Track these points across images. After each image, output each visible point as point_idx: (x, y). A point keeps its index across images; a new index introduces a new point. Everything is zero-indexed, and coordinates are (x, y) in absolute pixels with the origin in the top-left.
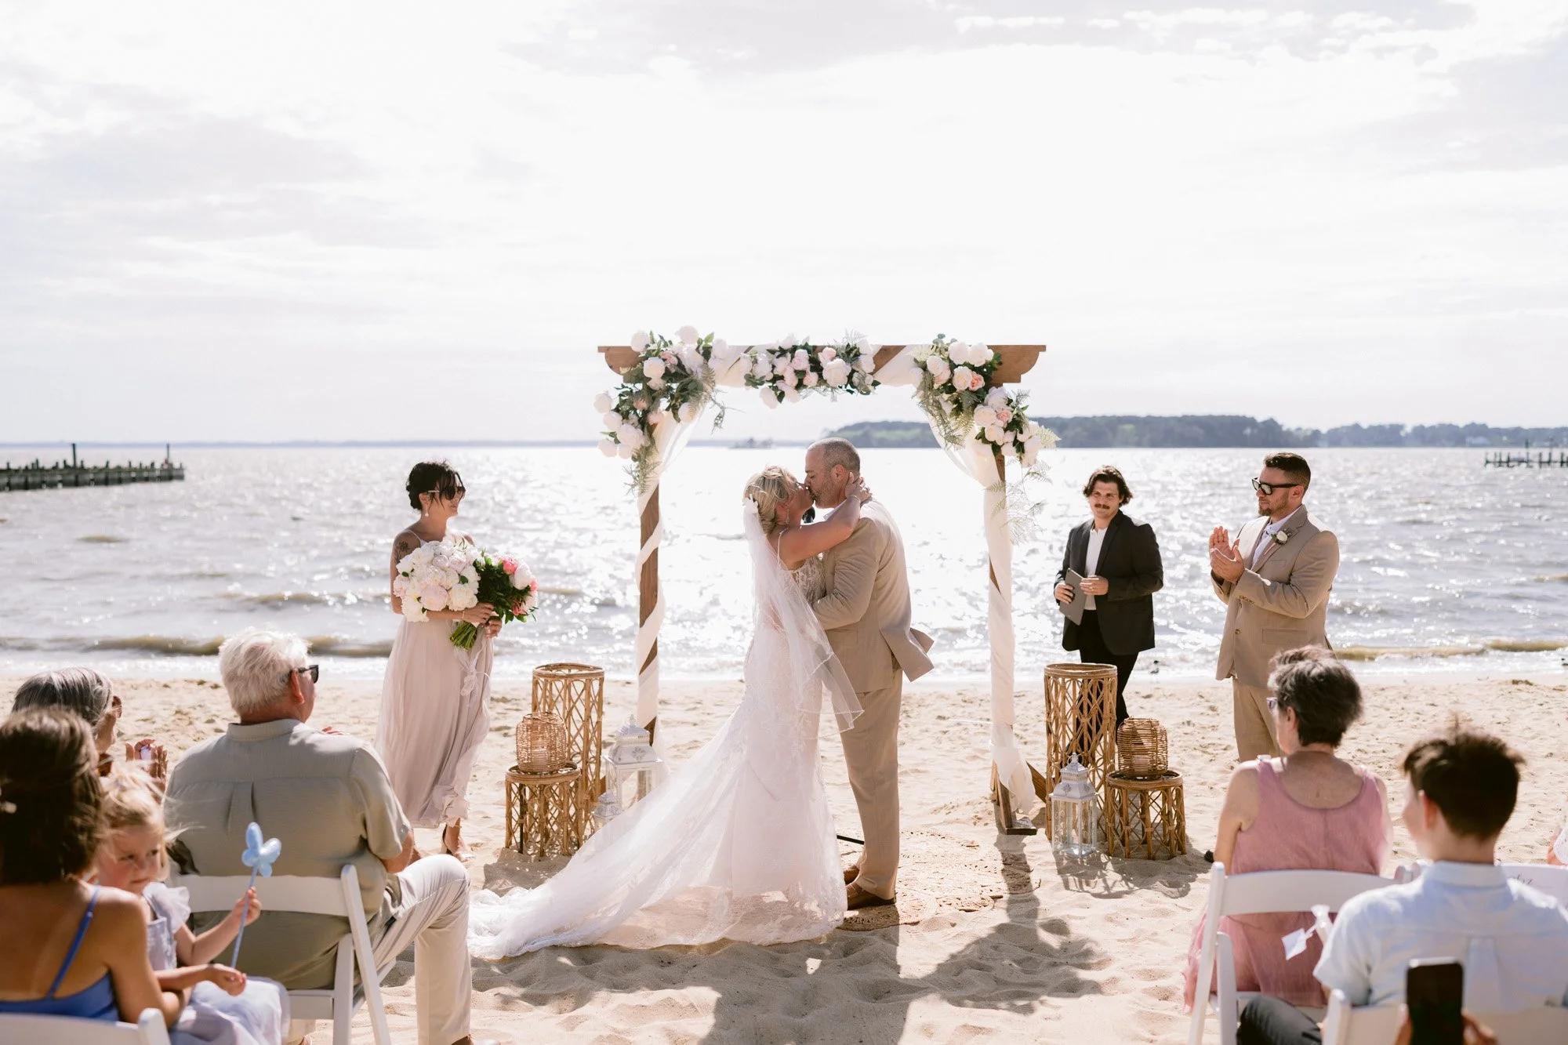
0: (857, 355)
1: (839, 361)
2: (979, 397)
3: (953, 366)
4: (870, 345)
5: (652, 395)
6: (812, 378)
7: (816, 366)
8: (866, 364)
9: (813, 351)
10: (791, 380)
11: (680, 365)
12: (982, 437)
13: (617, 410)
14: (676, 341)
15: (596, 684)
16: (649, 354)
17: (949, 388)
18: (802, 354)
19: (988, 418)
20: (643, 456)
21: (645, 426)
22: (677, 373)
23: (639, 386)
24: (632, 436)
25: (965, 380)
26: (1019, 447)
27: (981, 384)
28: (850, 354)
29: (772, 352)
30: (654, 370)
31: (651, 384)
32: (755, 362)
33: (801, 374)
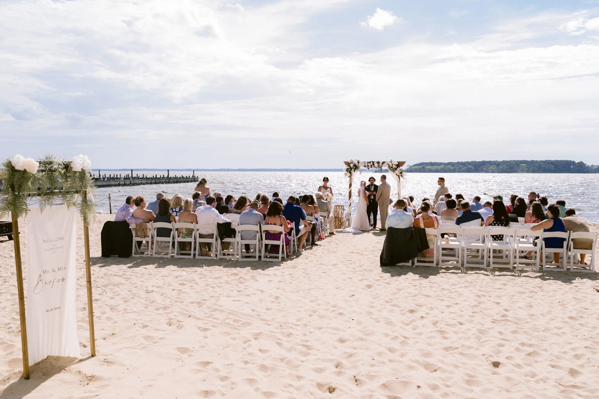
0: (379, 163)
1: (377, 164)
2: (396, 169)
3: (392, 165)
4: (381, 162)
5: (351, 168)
6: (373, 166)
7: (373, 164)
8: (381, 164)
9: (373, 162)
10: (370, 166)
11: (355, 164)
12: (396, 174)
13: (346, 170)
14: (354, 161)
15: (343, 207)
16: (351, 163)
17: (392, 167)
18: (372, 163)
19: (397, 172)
20: (350, 177)
21: (350, 173)
22: (355, 165)
23: (349, 167)
24: (349, 174)
25: (394, 167)
26: (402, 176)
27: (396, 167)
28: (378, 163)
29: (368, 162)
30: (352, 165)
31: (351, 167)
32: (365, 164)
33: (371, 166)
